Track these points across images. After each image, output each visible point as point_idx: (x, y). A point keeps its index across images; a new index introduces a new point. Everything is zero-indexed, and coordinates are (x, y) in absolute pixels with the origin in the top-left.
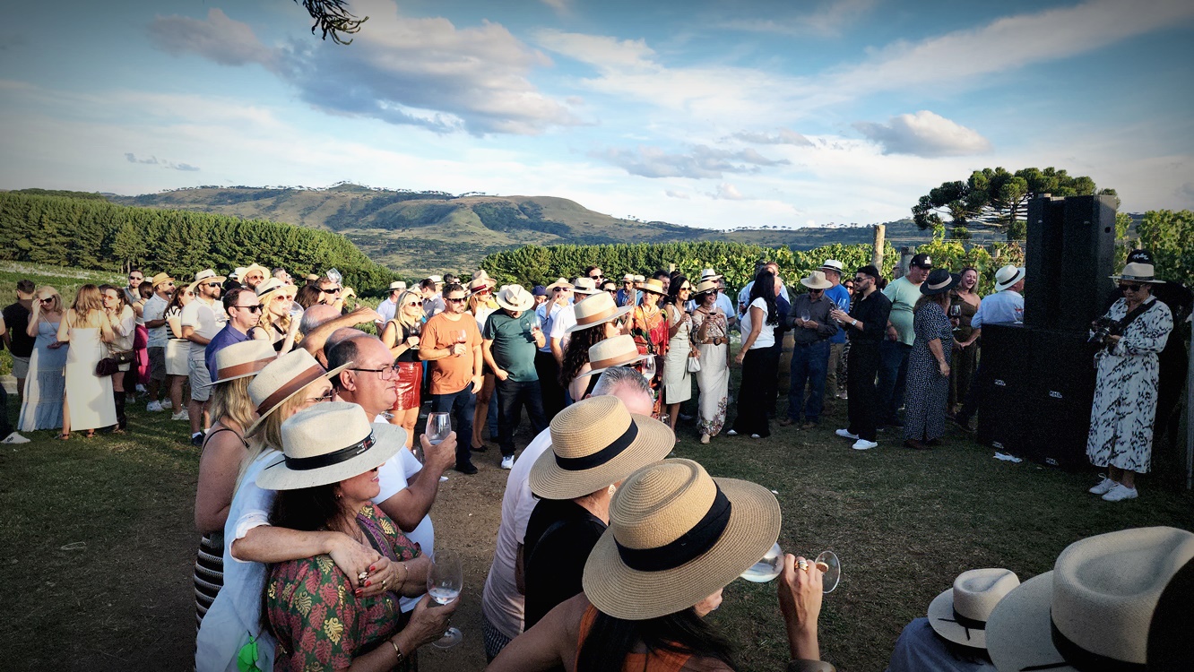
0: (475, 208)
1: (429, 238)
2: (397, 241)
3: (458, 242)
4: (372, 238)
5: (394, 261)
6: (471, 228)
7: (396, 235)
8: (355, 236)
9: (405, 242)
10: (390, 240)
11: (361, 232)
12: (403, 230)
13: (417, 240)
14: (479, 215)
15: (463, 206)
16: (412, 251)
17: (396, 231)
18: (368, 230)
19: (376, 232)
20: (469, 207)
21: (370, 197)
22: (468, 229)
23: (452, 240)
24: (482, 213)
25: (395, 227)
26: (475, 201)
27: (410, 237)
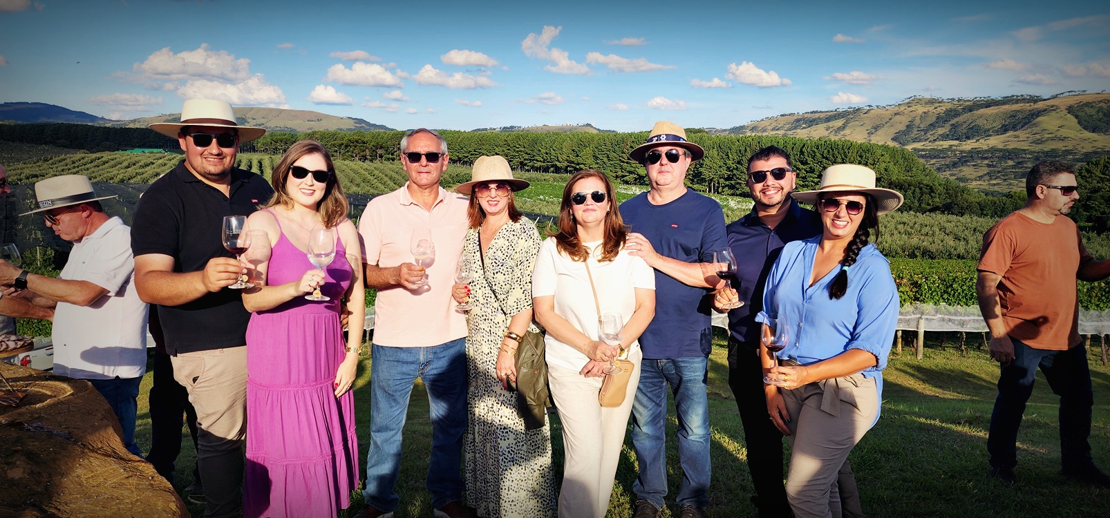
0: (1070, 110)
1: (1008, 147)
2: (970, 152)
3: (1046, 150)
4: (943, 151)
5: (964, 173)
6: (1064, 132)
7: (968, 145)
8: (923, 150)
9: (979, 152)
10: (962, 152)
11: (929, 146)
12: (978, 140)
13: (993, 150)
14: (1076, 117)
15: (1053, 108)
16: (986, 162)
17: (969, 142)
18: (937, 143)
19: (946, 144)
20: (1063, 108)
21: (942, 109)
22: (1059, 134)
23: (1037, 148)
24: (1080, 114)
25: (968, 138)
26: (1072, 101)
27: (985, 148)
